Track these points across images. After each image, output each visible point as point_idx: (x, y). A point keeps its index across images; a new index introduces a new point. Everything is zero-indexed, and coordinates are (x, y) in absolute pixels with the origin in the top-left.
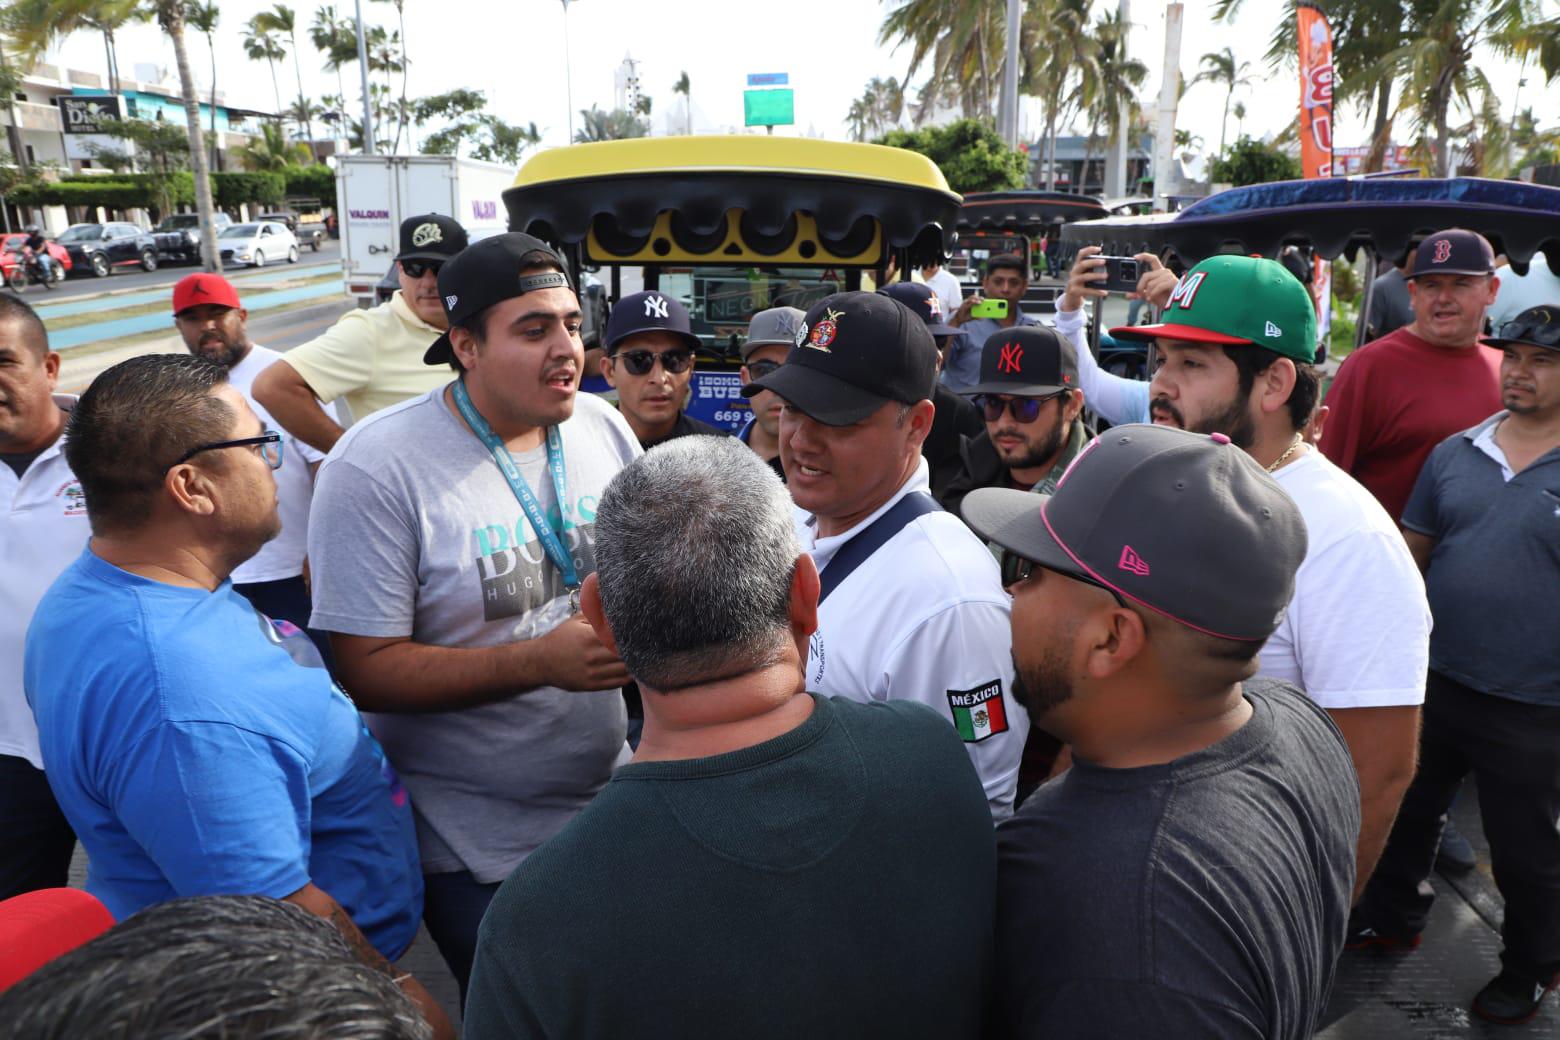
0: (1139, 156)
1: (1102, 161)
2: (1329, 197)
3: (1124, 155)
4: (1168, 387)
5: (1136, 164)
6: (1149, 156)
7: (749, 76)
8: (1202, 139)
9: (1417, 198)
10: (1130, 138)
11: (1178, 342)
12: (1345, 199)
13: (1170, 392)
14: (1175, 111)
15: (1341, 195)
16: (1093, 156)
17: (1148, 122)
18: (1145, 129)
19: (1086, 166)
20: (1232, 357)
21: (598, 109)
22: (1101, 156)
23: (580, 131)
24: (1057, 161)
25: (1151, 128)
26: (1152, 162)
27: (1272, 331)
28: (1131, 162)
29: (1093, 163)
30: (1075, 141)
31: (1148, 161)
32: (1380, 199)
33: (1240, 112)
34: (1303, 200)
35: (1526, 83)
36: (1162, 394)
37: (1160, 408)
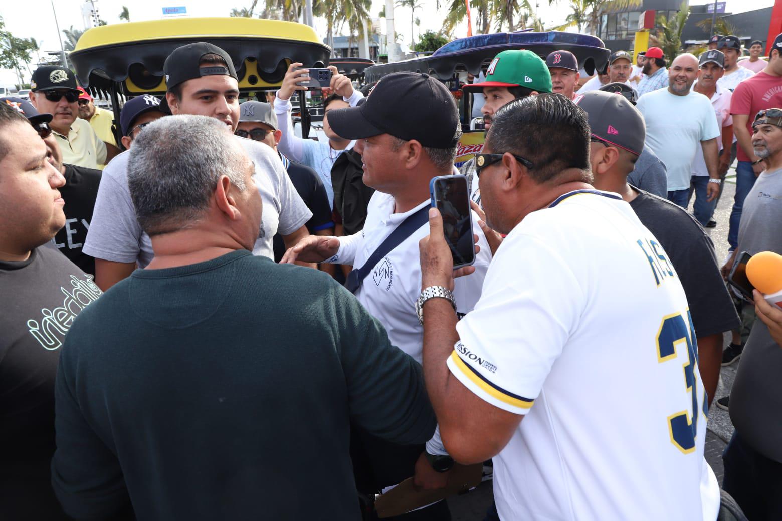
0: (375, 45)
1: (357, 48)
2: (499, 42)
3: (367, 44)
4: (488, 109)
5: (373, 49)
6: (378, 45)
7: (163, 8)
8: (402, 35)
9: (535, 41)
10: (369, 35)
11: (490, 89)
12: (506, 43)
13: (490, 111)
14: (393, 19)
15: (504, 40)
16: (352, 46)
17: (376, 28)
18: (375, 31)
19: (350, 51)
20: (512, 93)
21: (74, 29)
22: (356, 45)
23: (66, 42)
24: (335, 49)
25: (378, 31)
26: (380, 47)
27: (528, 80)
28: (371, 48)
29: (352, 49)
30: (342, 39)
31: (378, 47)
32: (521, 42)
33: (418, 22)
34: (488, 44)
35: (539, 5)
36: (487, 112)
37: (486, 119)
